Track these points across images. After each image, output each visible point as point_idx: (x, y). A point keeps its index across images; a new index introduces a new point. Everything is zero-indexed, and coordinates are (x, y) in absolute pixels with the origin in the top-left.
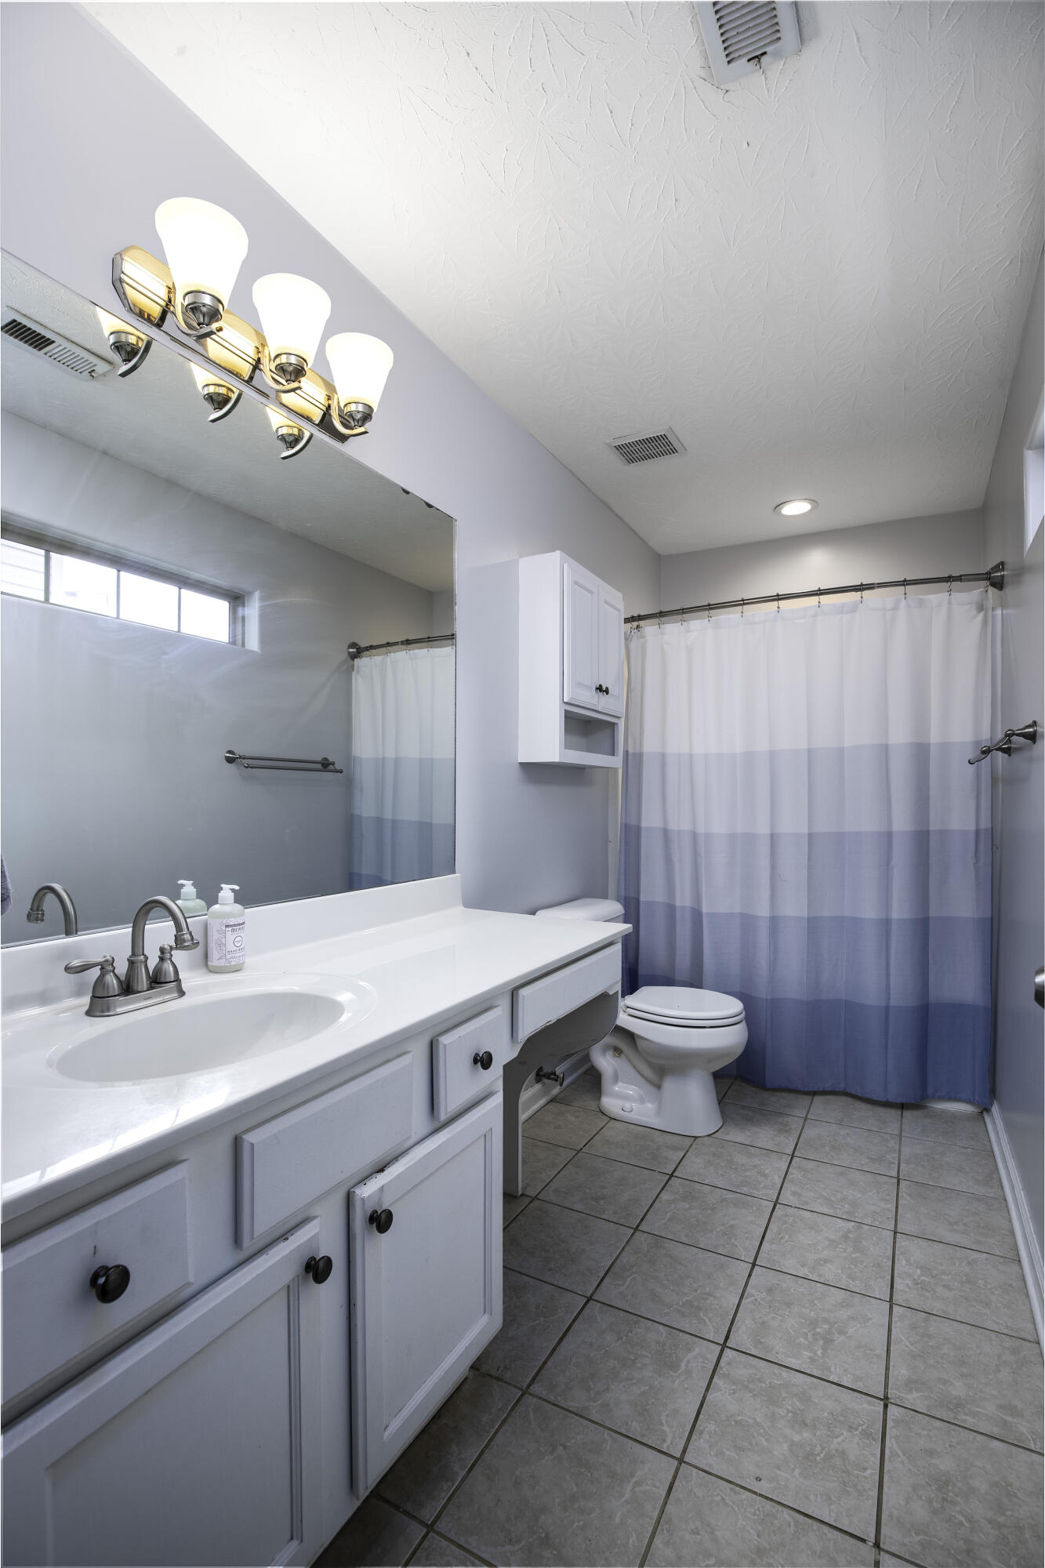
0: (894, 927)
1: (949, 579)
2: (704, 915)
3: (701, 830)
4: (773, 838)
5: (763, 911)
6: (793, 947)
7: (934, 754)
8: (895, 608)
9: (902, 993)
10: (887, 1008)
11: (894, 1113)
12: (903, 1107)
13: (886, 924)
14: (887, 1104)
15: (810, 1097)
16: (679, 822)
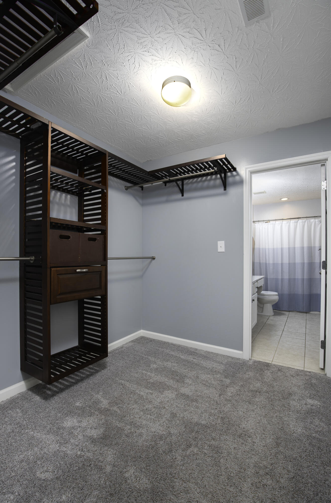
0: (305, 280)
1: (315, 217)
2: (268, 279)
3: (267, 262)
4: (282, 264)
5: (280, 277)
6: (286, 283)
7: (313, 248)
8: (305, 222)
9: (306, 292)
10: (304, 294)
11: (305, 314)
12: (306, 313)
13: (303, 279)
14: (304, 313)
15: (289, 312)
16: (263, 261)
